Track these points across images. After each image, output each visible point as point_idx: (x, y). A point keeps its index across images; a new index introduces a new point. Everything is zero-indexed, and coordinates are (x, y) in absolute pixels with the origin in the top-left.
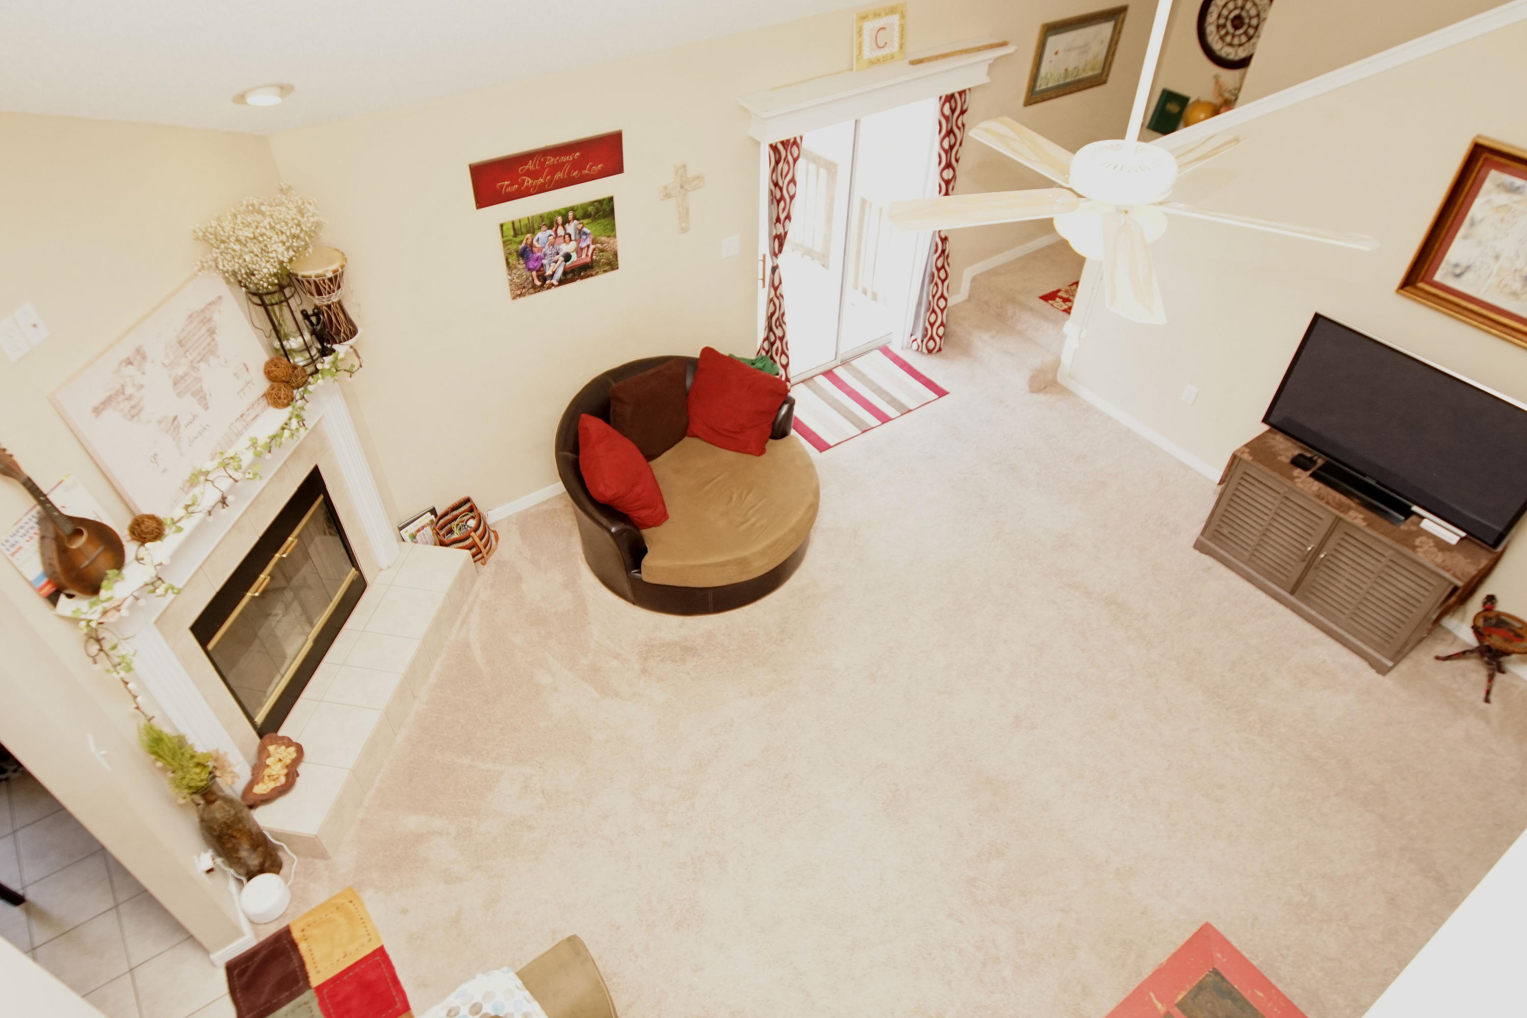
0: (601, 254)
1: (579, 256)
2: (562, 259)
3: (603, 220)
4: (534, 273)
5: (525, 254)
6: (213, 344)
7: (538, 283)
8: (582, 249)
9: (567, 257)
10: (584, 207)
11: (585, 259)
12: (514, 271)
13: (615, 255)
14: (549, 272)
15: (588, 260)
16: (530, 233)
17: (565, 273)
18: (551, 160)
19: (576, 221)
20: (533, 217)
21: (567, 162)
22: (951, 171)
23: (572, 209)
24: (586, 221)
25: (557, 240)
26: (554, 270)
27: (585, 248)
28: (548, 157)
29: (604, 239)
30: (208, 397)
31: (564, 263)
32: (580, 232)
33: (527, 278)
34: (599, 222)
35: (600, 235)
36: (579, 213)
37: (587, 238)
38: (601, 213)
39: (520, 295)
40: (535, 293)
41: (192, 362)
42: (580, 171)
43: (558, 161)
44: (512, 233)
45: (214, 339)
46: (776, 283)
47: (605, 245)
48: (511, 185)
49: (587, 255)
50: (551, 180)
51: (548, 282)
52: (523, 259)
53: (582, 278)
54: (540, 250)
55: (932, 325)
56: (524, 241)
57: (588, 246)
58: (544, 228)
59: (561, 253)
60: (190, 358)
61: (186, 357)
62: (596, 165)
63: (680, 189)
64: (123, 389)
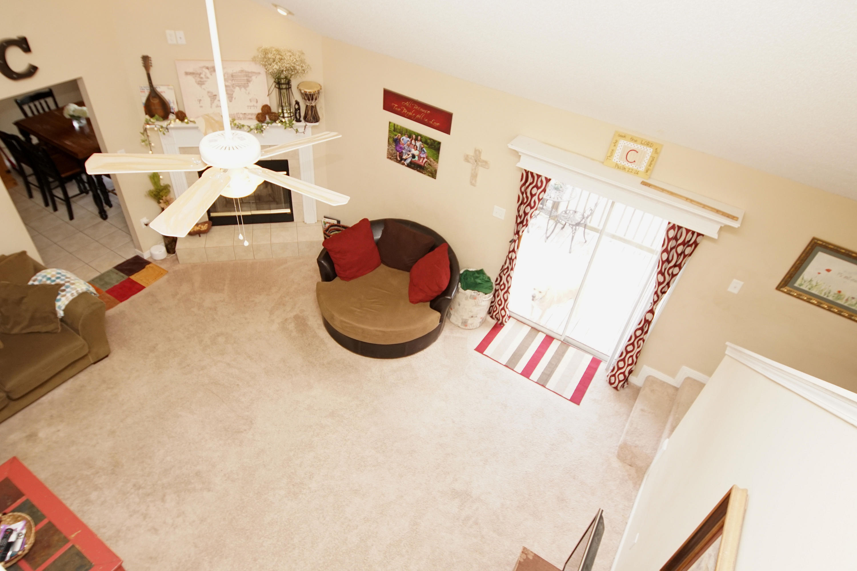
0: (429, 166)
1: (419, 159)
2: (411, 155)
3: (433, 150)
4: (398, 153)
5: (397, 141)
6: (247, 85)
7: (399, 159)
8: (421, 157)
9: (414, 156)
11: (421, 162)
12: (390, 146)
13: (436, 171)
14: (404, 157)
15: (423, 164)
16: (400, 134)
17: (411, 162)
18: (416, 107)
19: (421, 142)
20: (403, 127)
21: (423, 112)
23: (421, 135)
24: (425, 145)
25: (411, 145)
26: (407, 158)
27: (422, 157)
28: (416, 105)
29: (432, 159)
30: (233, 99)
31: (411, 158)
32: (422, 149)
33: (394, 153)
34: (431, 150)
35: (430, 157)
36: (423, 140)
37: (424, 153)
38: (433, 147)
39: (390, 158)
40: (396, 162)
41: (233, 84)
42: (429, 121)
43: (419, 109)
44: (393, 128)
45: (248, 84)
47: (432, 163)
48: (398, 107)
49: (422, 162)
50: (415, 116)
51: (403, 161)
52: (395, 143)
53: (418, 171)
54: (403, 144)
56: (397, 136)
57: (424, 158)
58: (406, 135)
59: (411, 153)
60: (234, 82)
61: (232, 81)
62: (437, 123)
63: (474, 161)
64: (200, 74)
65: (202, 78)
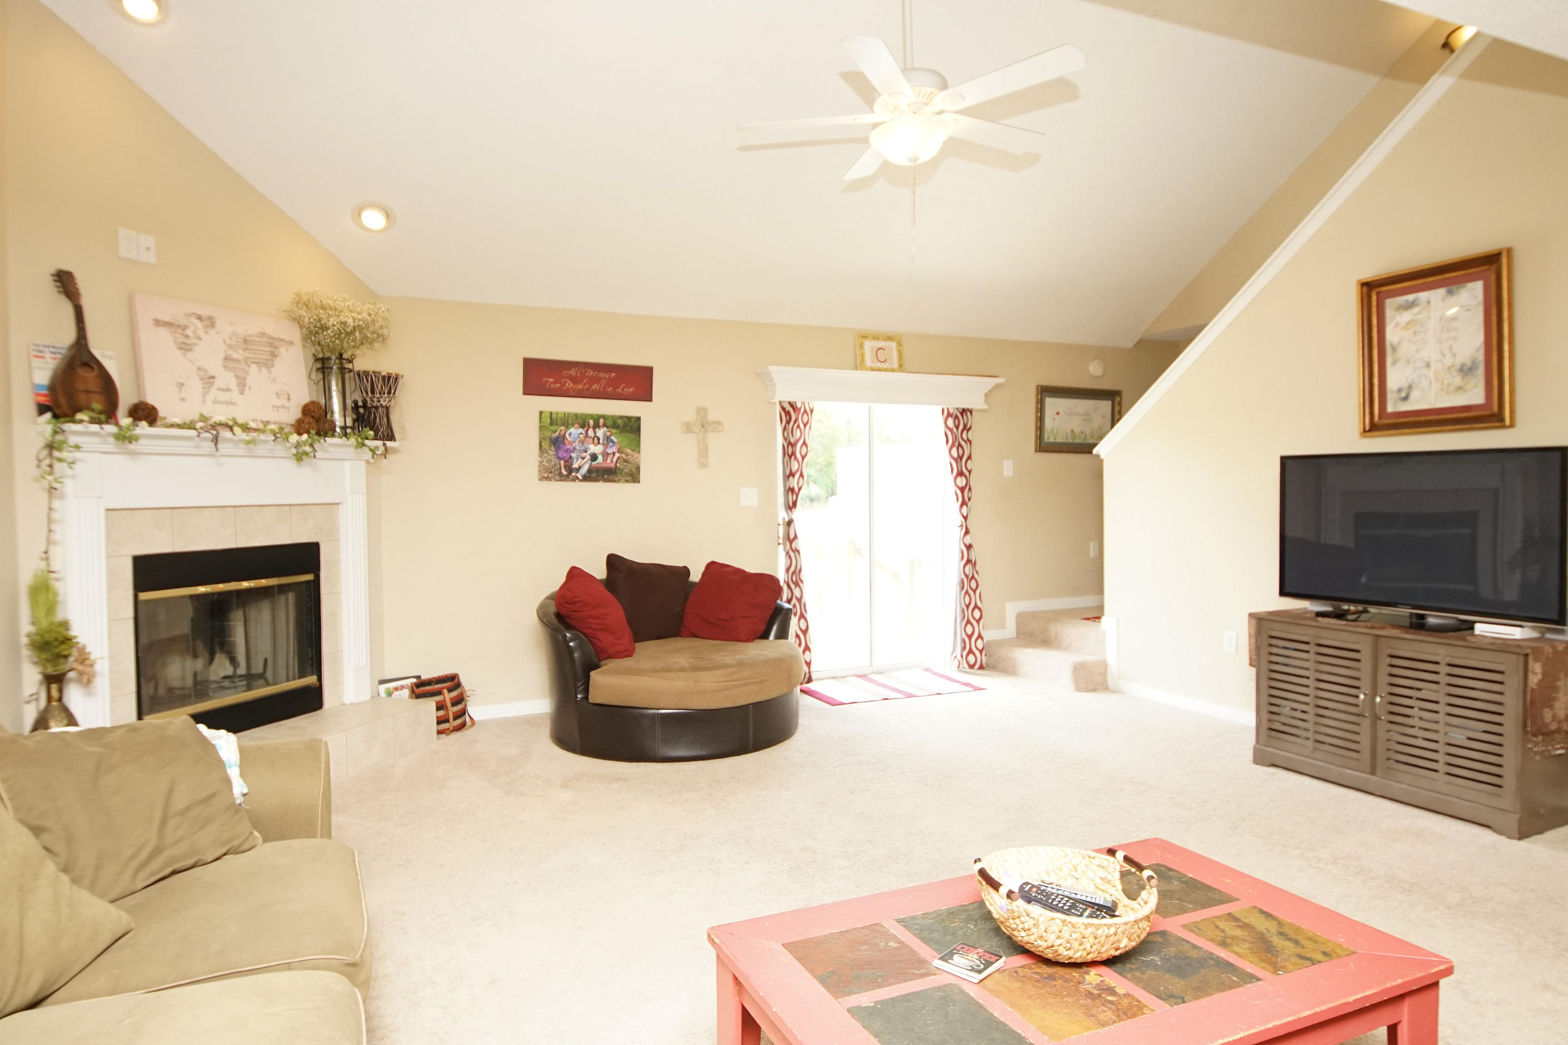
0: (625, 464)
1: (605, 460)
2: (588, 457)
3: (629, 435)
4: (562, 462)
5: (558, 442)
6: (270, 362)
7: (565, 473)
8: (608, 454)
9: (594, 457)
10: (615, 418)
11: (610, 463)
12: (545, 455)
13: (638, 469)
14: (575, 466)
15: (613, 465)
16: (564, 426)
17: (590, 471)
18: (591, 373)
19: (605, 428)
20: (568, 414)
21: (604, 377)
22: (964, 478)
23: (604, 417)
24: (614, 431)
25: (587, 439)
26: (581, 465)
27: (611, 454)
28: (589, 370)
29: (628, 451)
30: (247, 388)
31: (590, 462)
32: (608, 439)
33: (555, 465)
35: (626, 447)
36: (609, 423)
37: (613, 445)
38: (629, 428)
39: (548, 479)
40: (560, 480)
41: (247, 358)
42: (614, 389)
43: (597, 374)
44: (549, 421)
45: (272, 360)
46: (792, 536)
47: (629, 457)
48: (555, 383)
49: (612, 461)
50: (589, 389)
51: (573, 474)
52: (554, 445)
53: (605, 481)
54: (571, 443)
55: (970, 637)
56: (558, 432)
57: (614, 454)
58: (577, 425)
59: (589, 452)
60: (248, 355)
61: (245, 351)
62: (629, 388)
63: (700, 427)
64: (184, 328)
65: (187, 337)
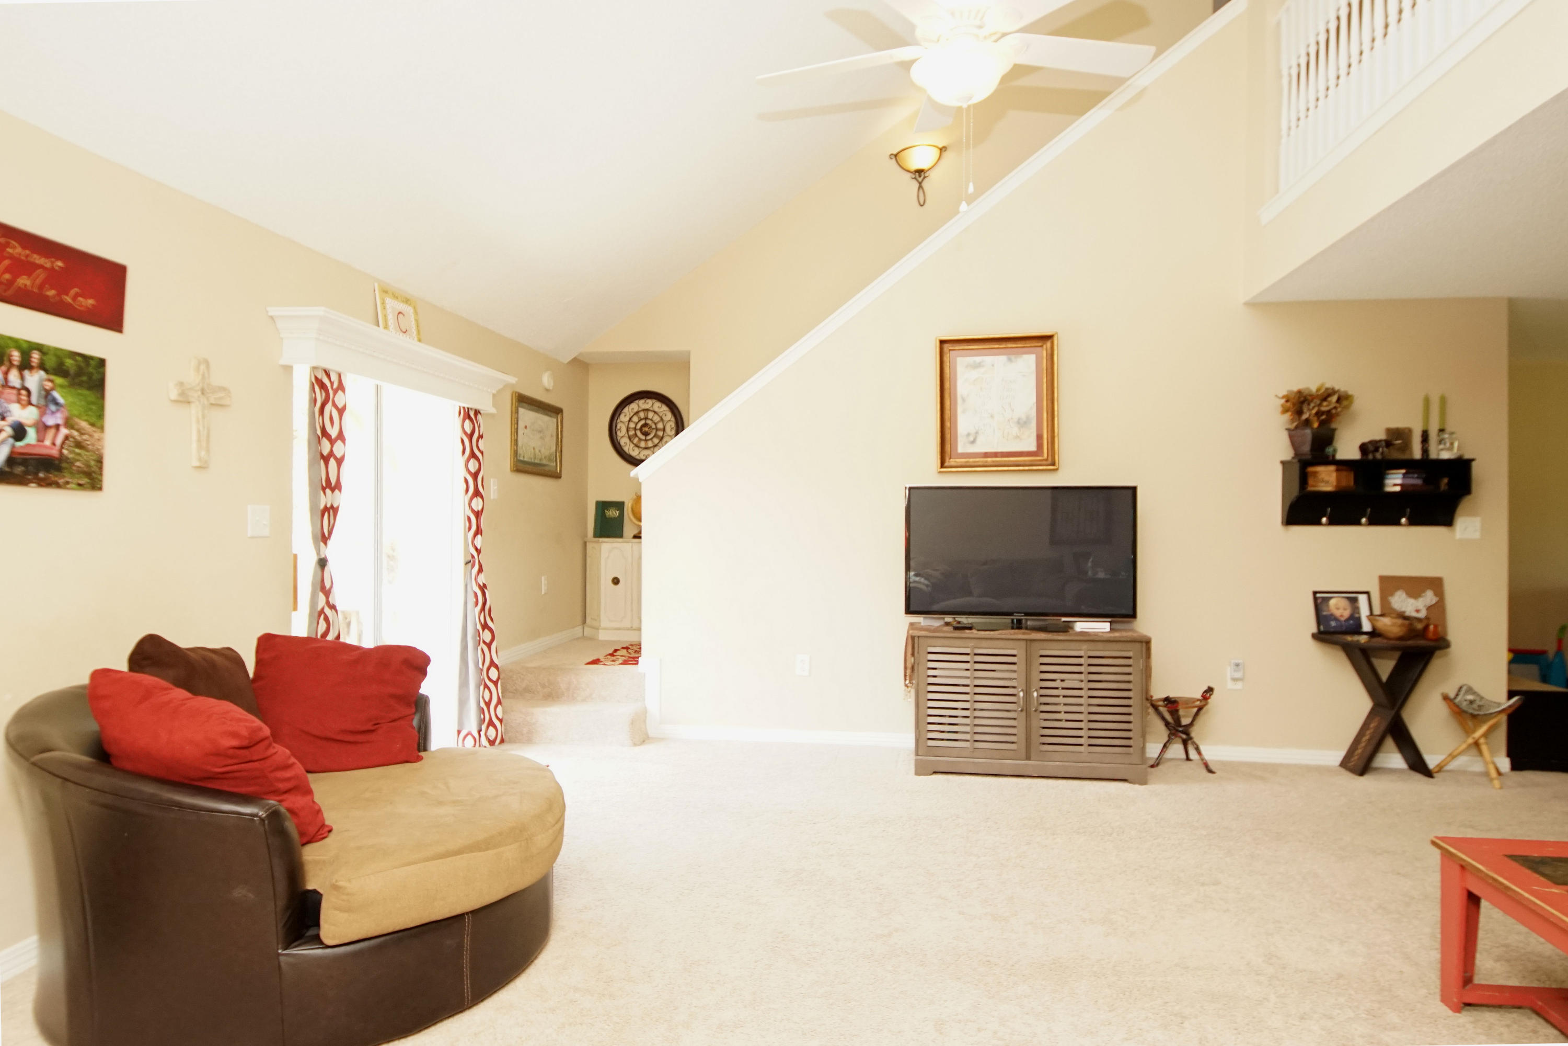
0: (77, 450)
1: (40, 440)
3: (85, 392)
8: (47, 427)
9: (19, 432)
10: (61, 355)
11: (51, 445)
13: (100, 461)
15: (54, 452)
17: (10, 460)
18: (16, 250)
19: (42, 373)
21: (41, 267)
23: (40, 348)
24: (59, 380)
25: (7, 392)
27: (51, 427)
29: (84, 424)
31: (11, 441)
32: (47, 395)
34: (79, 391)
35: (79, 417)
36: (51, 362)
37: (58, 410)
38: (84, 378)
42: (59, 294)
43: (27, 256)
46: (328, 585)
47: (85, 437)
49: (53, 443)
50: (10, 283)
55: (488, 704)
57: (58, 427)
62: (85, 297)
63: (199, 393)
